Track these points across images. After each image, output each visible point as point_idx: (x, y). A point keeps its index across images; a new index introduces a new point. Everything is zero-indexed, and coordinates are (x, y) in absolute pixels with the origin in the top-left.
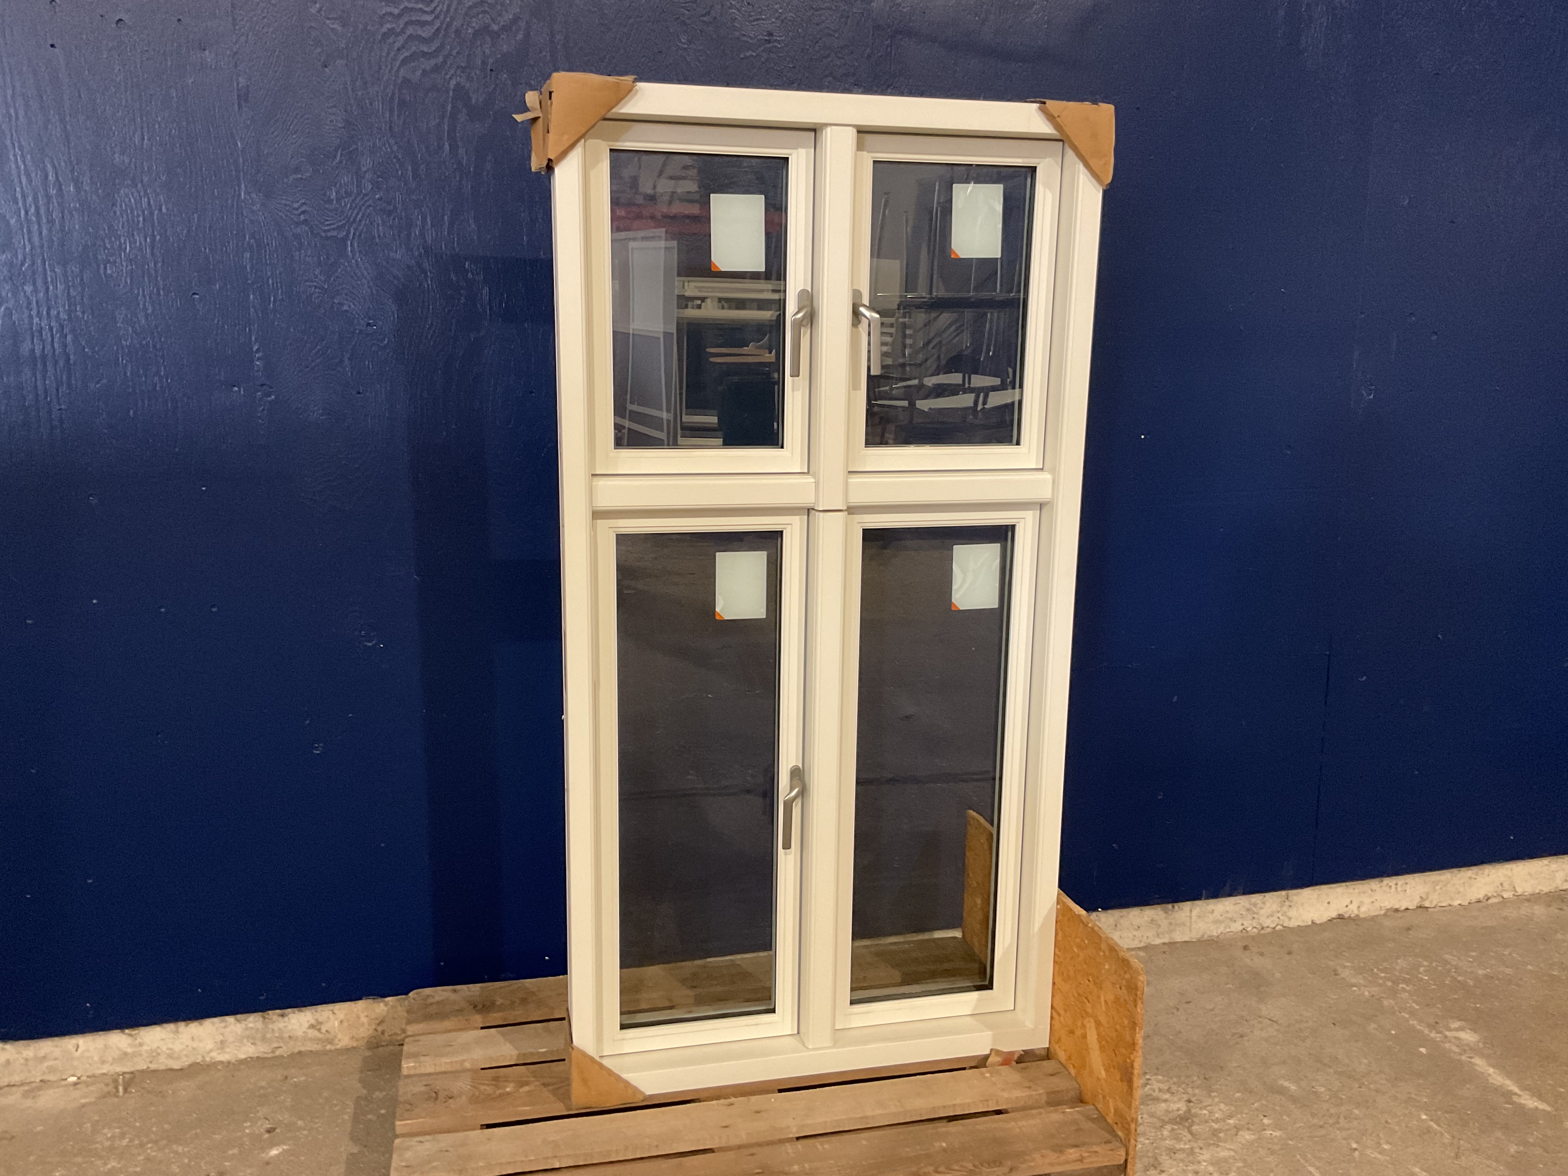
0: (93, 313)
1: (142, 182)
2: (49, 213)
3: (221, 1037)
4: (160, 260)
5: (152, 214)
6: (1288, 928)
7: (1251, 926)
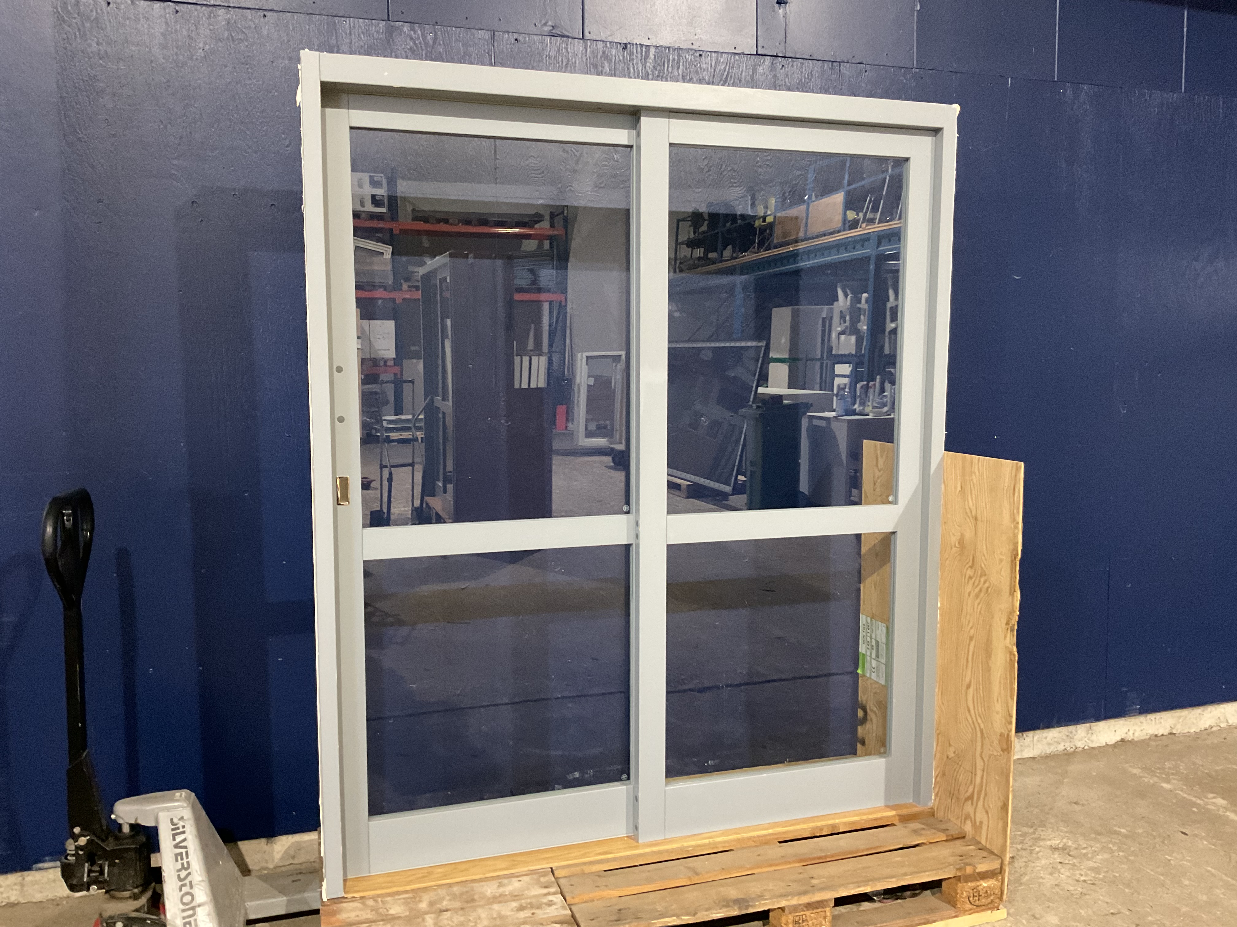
6: (1093, 748)
7: (1069, 746)
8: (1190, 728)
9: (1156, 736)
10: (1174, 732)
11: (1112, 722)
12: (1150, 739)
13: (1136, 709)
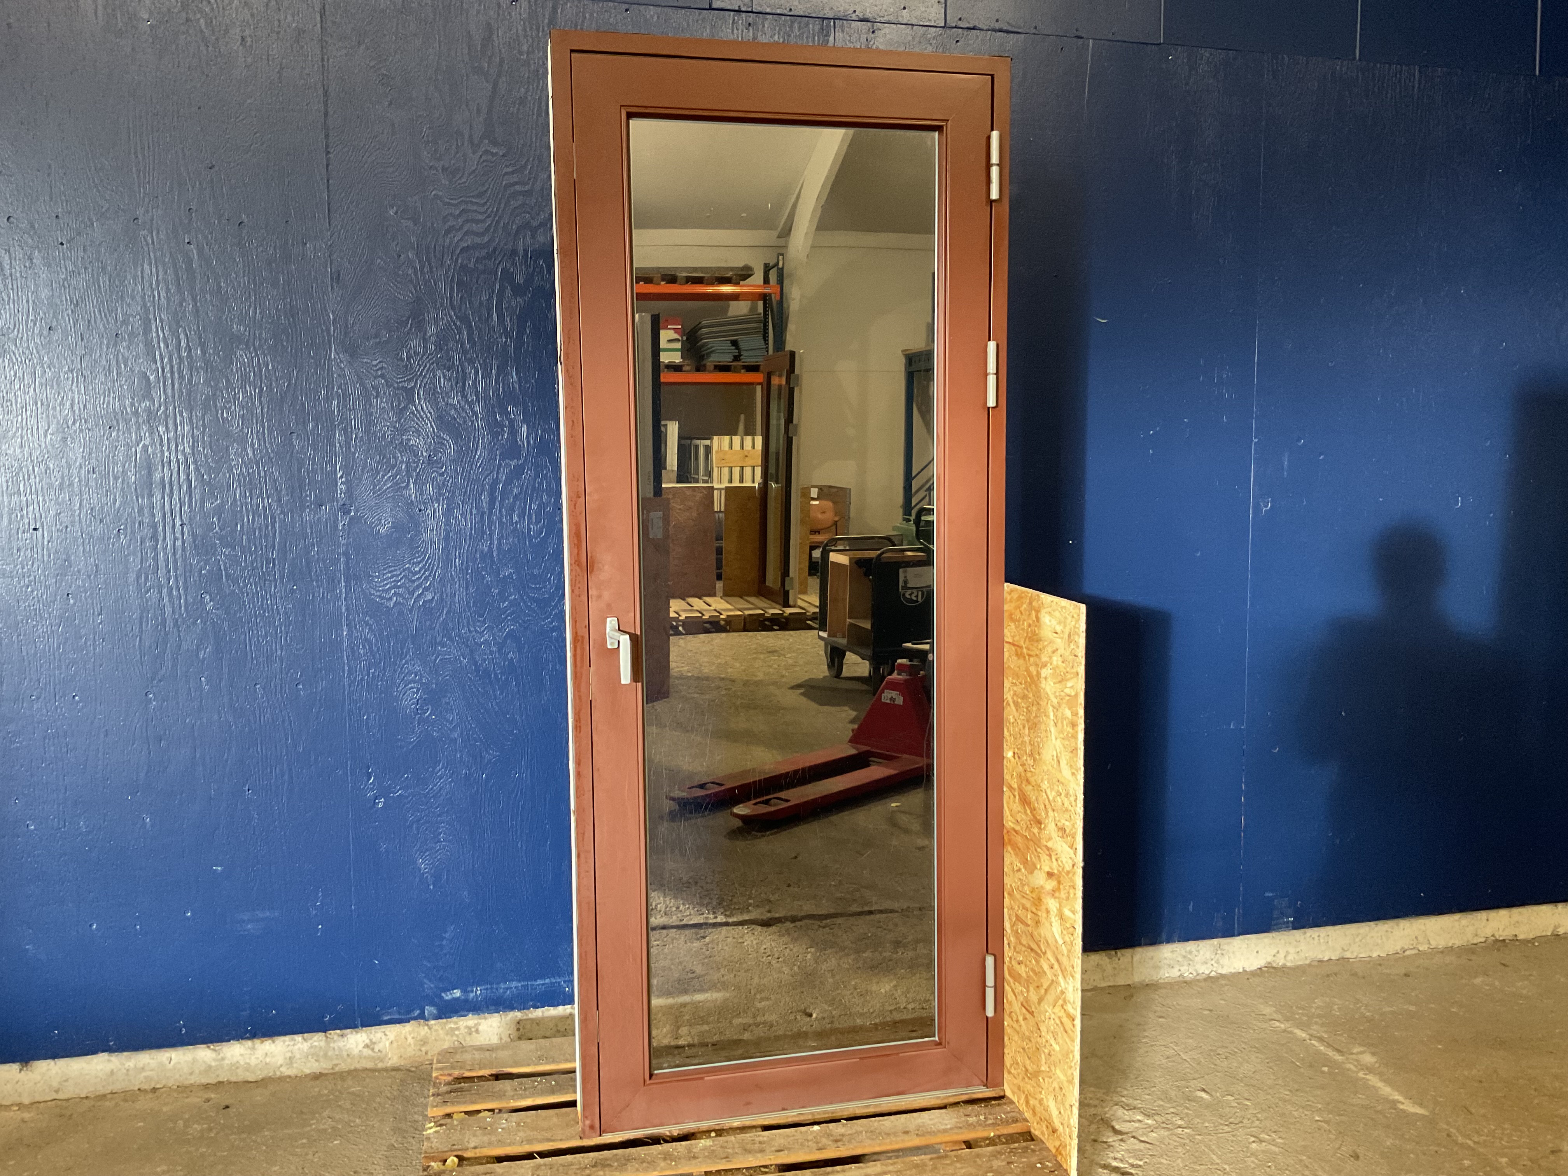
0: (211, 448)
1: (254, 345)
2: (180, 372)
3: (289, 1055)
4: (266, 406)
5: (261, 371)
6: (1221, 974)
7: (1188, 972)
8: (1371, 950)
9: (1321, 961)
10: (1348, 955)
11: (1252, 939)
12: (1310, 965)
13: (1288, 922)
